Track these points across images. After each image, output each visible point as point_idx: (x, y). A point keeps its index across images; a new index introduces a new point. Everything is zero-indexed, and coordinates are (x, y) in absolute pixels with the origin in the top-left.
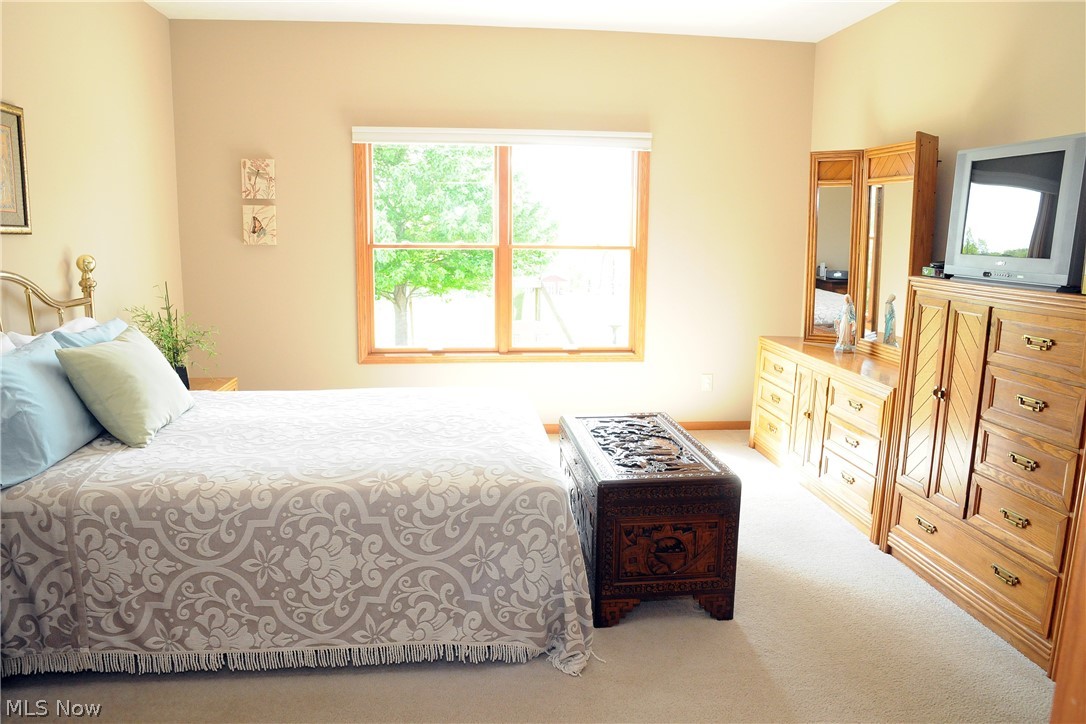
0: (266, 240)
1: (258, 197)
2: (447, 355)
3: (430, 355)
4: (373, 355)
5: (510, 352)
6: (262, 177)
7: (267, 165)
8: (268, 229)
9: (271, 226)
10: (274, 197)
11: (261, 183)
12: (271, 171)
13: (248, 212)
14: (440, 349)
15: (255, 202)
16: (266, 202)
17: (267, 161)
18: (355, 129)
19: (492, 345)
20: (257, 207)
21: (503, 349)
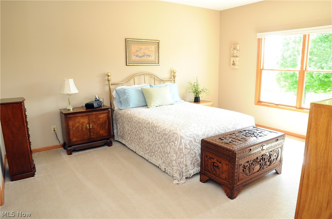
0: (235, 67)
1: (235, 55)
2: (279, 106)
3: (274, 105)
4: (259, 102)
5: (300, 108)
6: (236, 50)
7: (237, 46)
8: (236, 64)
9: (237, 63)
10: (238, 55)
11: (235, 51)
12: (238, 48)
13: (232, 59)
14: (278, 104)
15: (234, 56)
16: (236, 57)
17: (237, 45)
18: (258, 34)
19: (295, 105)
20: (234, 58)
21: (298, 107)
